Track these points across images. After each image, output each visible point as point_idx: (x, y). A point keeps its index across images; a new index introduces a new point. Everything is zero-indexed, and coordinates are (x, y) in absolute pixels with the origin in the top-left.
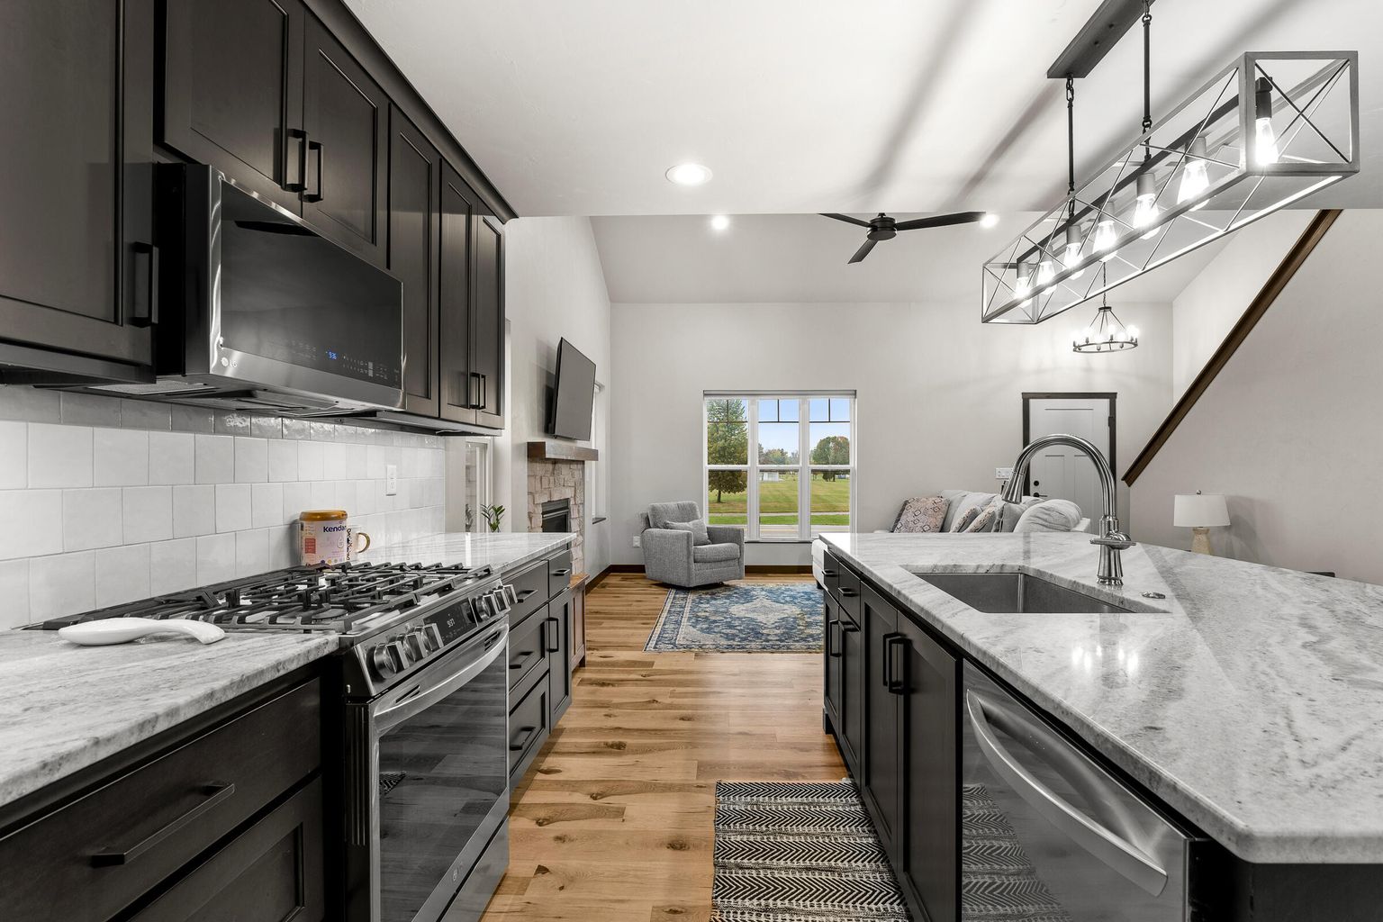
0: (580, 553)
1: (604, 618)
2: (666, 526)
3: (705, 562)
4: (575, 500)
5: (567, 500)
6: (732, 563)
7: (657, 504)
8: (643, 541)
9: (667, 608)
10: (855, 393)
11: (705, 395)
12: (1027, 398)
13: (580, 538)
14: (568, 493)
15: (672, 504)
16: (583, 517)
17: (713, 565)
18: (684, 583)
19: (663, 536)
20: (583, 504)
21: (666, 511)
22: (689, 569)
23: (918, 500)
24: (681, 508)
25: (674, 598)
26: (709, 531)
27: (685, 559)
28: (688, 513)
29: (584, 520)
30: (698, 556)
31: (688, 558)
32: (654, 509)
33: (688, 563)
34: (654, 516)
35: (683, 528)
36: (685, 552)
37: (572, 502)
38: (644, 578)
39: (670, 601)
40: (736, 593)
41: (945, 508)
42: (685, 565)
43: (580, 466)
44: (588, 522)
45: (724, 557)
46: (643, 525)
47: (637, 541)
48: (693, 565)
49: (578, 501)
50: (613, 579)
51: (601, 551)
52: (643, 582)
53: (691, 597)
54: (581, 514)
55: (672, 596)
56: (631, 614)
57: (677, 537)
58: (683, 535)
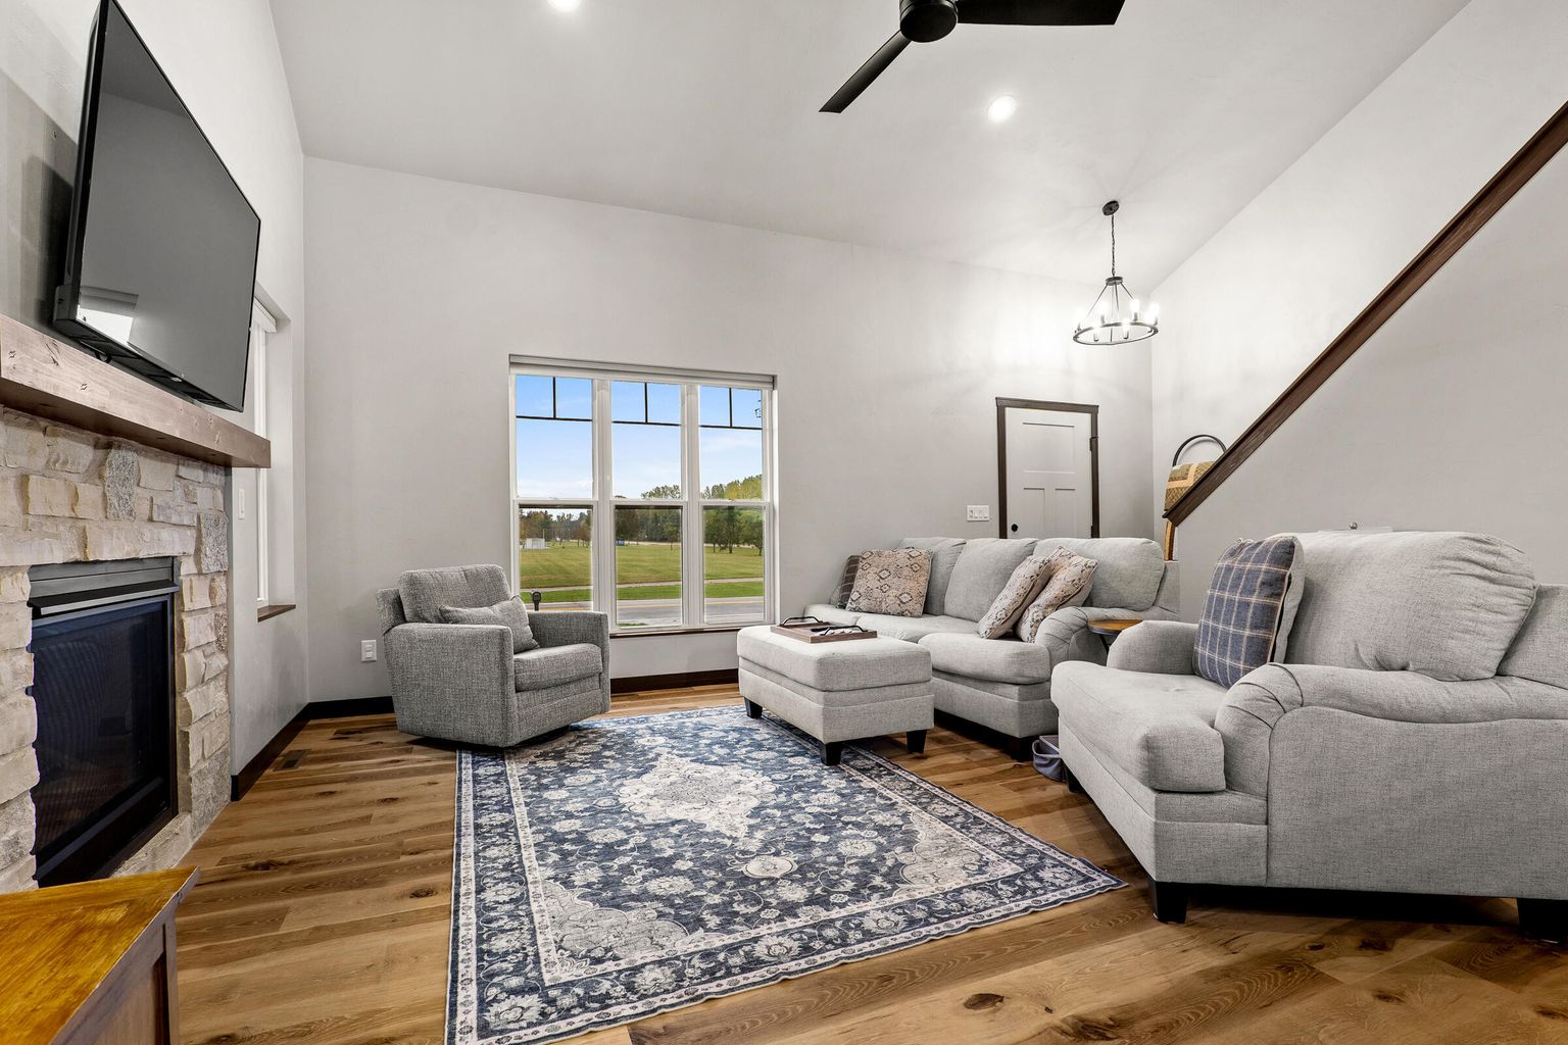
0: (221, 696)
1: (290, 890)
2: (444, 618)
3: (536, 688)
4: (198, 562)
5: (171, 563)
6: (587, 684)
7: (420, 572)
8: (386, 651)
9: (468, 817)
10: (773, 381)
11: (512, 364)
12: (1002, 406)
13: (220, 661)
14: (172, 542)
15: (453, 571)
16: (228, 605)
17: (554, 692)
18: (493, 737)
19: (437, 639)
20: (227, 574)
21: (442, 585)
22: (505, 708)
23: (879, 555)
24: (472, 578)
25: (476, 780)
26: (534, 622)
27: (496, 687)
28: (486, 589)
29: (229, 618)
30: (525, 679)
31: (503, 684)
32: (413, 582)
33: (504, 695)
34: (415, 596)
35: (483, 620)
36: (496, 672)
37: (187, 568)
38: (391, 726)
39: (468, 789)
40: (605, 747)
41: (927, 567)
42: (496, 700)
43: (216, 478)
44: (243, 619)
45: (574, 673)
46: (387, 616)
47: (370, 648)
48: (515, 700)
49: (210, 564)
50: (314, 740)
51: (284, 676)
52: (389, 738)
53: (515, 769)
54: (221, 599)
55: (467, 774)
56: (372, 856)
57: (475, 640)
58: (489, 635)
